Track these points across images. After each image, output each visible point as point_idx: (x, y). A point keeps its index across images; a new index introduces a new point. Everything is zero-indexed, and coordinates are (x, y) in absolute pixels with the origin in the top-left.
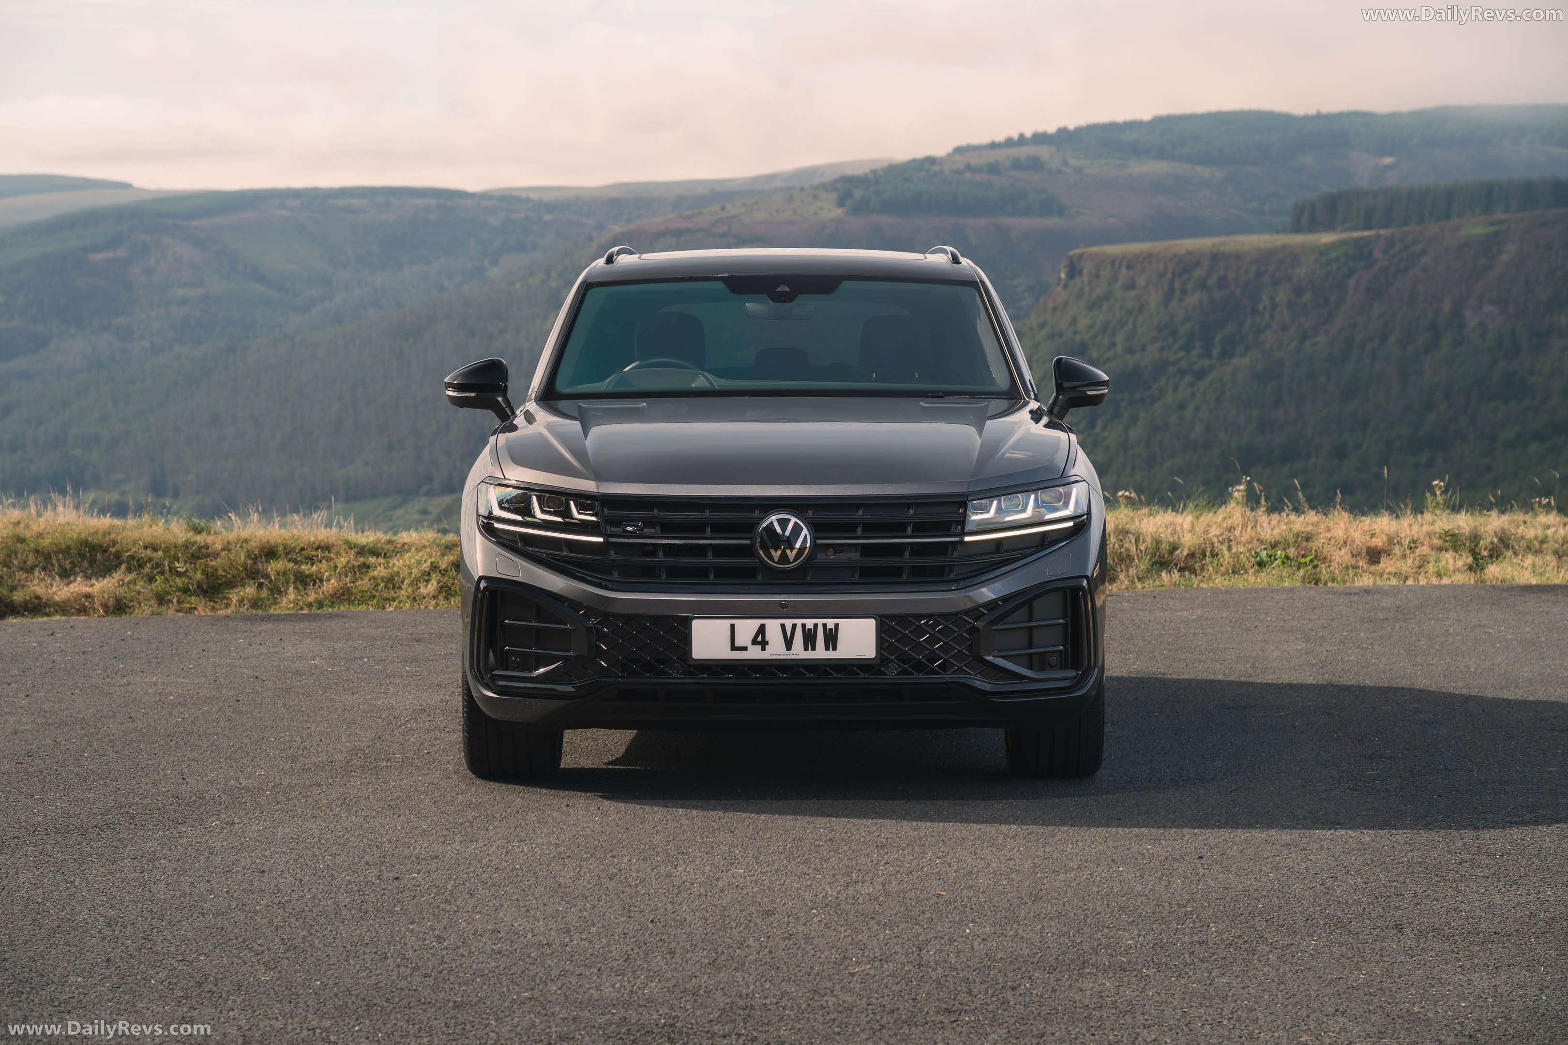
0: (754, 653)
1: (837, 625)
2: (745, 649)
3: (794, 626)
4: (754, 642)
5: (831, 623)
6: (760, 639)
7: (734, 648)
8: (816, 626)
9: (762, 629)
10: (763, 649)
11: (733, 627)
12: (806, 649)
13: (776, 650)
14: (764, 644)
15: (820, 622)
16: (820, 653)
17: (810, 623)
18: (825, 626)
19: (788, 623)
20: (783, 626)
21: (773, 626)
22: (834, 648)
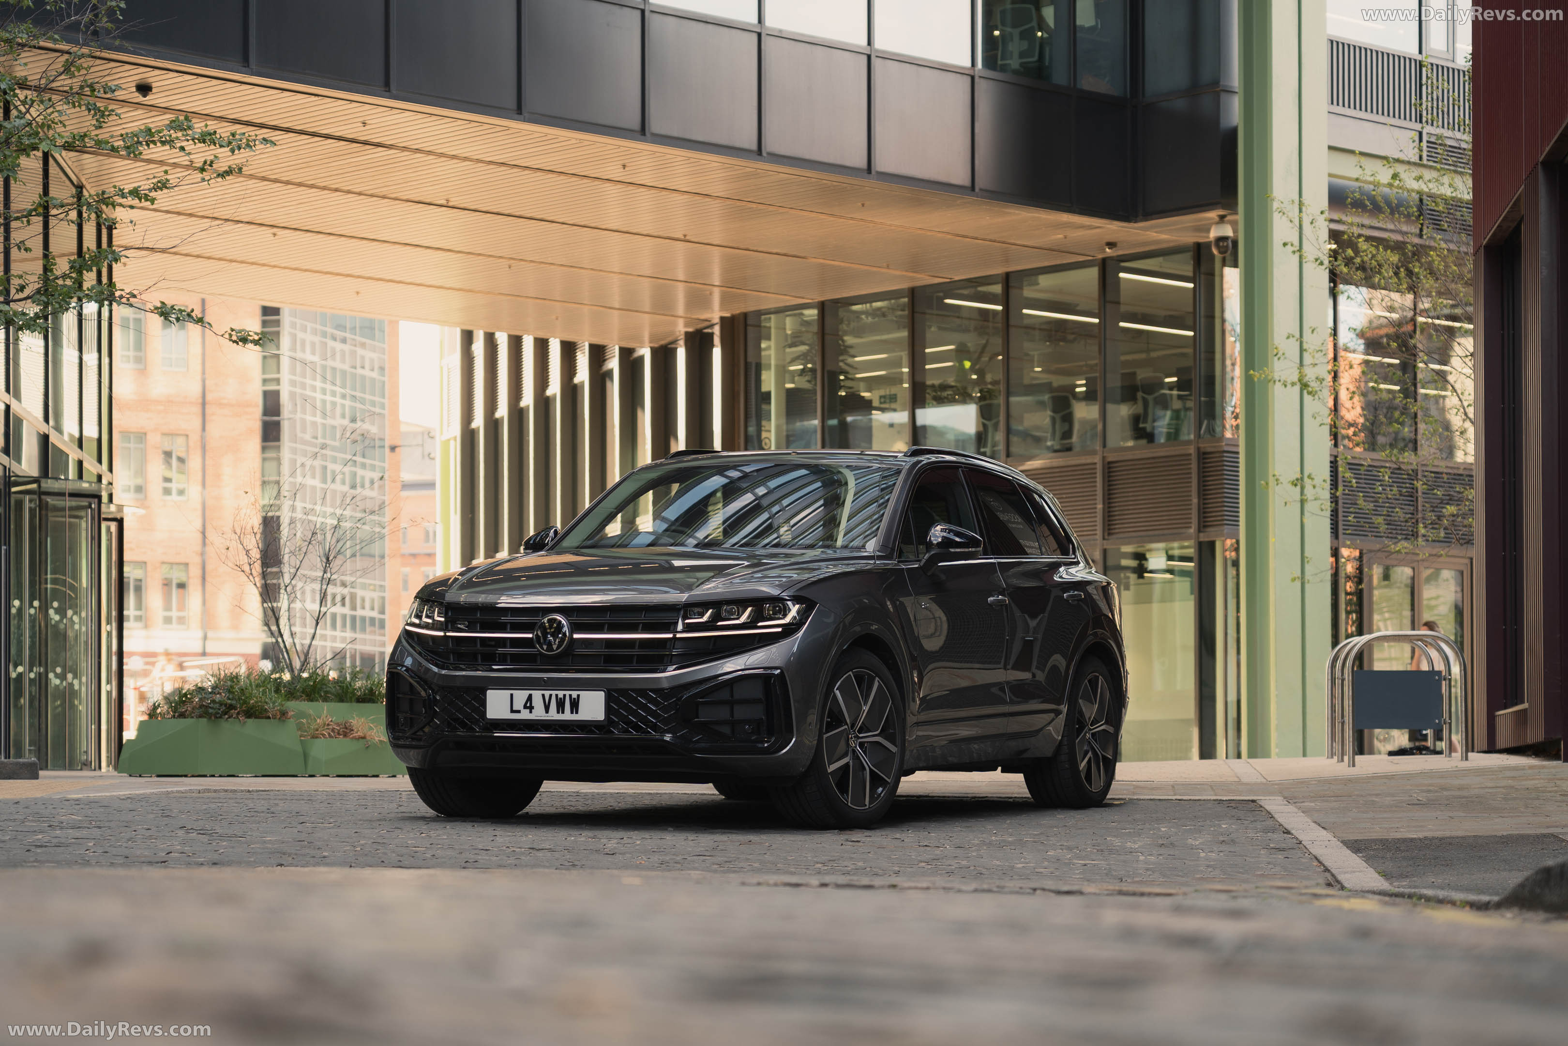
0: (525, 715)
1: (578, 696)
2: (519, 712)
3: (551, 696)
4: (525, 707)
5: (574, 694)
6: (529, 706)
7: (512, 711)
8: (565, 696)
9: (530, 698)
10: (531, 712)
11: (512, 695)
12: (558, 712)
13: (538, 713)
14: (531, 708)
15: (567, 693)
16: (567, 716)
17: (561, 694)
18: (570, 696)
19: (547, 693)
20: (543, 695)
21: (537, 695)
22: (577, 713)
